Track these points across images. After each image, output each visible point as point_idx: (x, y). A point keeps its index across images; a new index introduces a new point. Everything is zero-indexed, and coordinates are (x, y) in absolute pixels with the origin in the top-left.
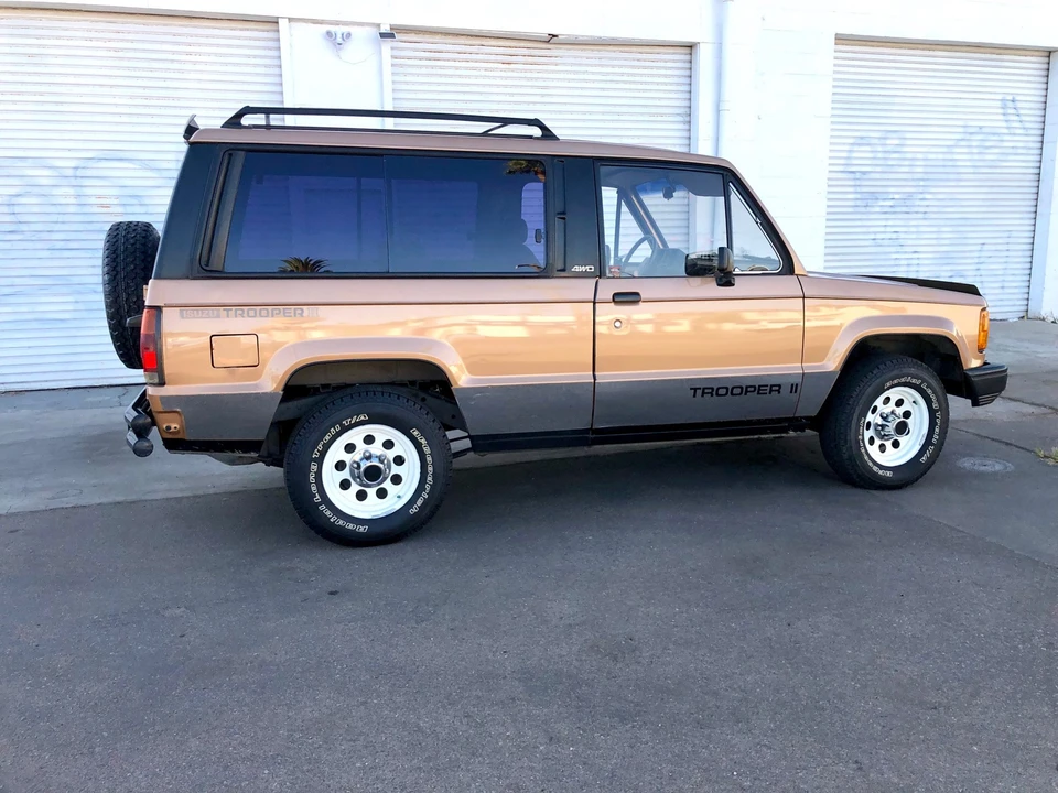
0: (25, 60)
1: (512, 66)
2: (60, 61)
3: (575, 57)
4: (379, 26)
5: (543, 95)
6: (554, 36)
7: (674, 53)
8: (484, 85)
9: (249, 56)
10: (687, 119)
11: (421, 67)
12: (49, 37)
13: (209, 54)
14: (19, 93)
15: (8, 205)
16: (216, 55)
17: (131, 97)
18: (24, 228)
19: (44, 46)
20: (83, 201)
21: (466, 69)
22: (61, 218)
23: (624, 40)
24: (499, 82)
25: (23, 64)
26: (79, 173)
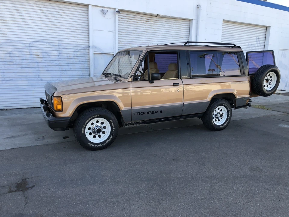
0: (16, 11)
1: (148, 22)
2: (26, 12)
3: (163, 21)
4: (115, 9)
5: (155, 30)
6: (159, 15)
7: (186, 22)
8: (140, 27)
9: (79, 15)
10: (188, 39)
11: (124, 21)
12: (23, 5)
13: (69, 13)
14: (13, 21)
15: (9, 54)
16: (70, 14)
17: (46, 24)
18: (14, 61)
19: (21, 8)
20: (32, 53)
21: (136, 22)
22: (25, 58)
23: (175, 17)
24: (144, 26)
25: (15, 12)
26: (31, 45)
